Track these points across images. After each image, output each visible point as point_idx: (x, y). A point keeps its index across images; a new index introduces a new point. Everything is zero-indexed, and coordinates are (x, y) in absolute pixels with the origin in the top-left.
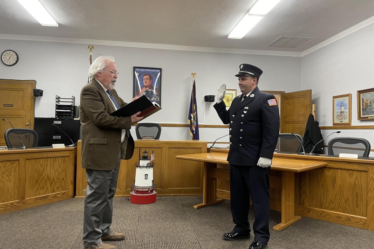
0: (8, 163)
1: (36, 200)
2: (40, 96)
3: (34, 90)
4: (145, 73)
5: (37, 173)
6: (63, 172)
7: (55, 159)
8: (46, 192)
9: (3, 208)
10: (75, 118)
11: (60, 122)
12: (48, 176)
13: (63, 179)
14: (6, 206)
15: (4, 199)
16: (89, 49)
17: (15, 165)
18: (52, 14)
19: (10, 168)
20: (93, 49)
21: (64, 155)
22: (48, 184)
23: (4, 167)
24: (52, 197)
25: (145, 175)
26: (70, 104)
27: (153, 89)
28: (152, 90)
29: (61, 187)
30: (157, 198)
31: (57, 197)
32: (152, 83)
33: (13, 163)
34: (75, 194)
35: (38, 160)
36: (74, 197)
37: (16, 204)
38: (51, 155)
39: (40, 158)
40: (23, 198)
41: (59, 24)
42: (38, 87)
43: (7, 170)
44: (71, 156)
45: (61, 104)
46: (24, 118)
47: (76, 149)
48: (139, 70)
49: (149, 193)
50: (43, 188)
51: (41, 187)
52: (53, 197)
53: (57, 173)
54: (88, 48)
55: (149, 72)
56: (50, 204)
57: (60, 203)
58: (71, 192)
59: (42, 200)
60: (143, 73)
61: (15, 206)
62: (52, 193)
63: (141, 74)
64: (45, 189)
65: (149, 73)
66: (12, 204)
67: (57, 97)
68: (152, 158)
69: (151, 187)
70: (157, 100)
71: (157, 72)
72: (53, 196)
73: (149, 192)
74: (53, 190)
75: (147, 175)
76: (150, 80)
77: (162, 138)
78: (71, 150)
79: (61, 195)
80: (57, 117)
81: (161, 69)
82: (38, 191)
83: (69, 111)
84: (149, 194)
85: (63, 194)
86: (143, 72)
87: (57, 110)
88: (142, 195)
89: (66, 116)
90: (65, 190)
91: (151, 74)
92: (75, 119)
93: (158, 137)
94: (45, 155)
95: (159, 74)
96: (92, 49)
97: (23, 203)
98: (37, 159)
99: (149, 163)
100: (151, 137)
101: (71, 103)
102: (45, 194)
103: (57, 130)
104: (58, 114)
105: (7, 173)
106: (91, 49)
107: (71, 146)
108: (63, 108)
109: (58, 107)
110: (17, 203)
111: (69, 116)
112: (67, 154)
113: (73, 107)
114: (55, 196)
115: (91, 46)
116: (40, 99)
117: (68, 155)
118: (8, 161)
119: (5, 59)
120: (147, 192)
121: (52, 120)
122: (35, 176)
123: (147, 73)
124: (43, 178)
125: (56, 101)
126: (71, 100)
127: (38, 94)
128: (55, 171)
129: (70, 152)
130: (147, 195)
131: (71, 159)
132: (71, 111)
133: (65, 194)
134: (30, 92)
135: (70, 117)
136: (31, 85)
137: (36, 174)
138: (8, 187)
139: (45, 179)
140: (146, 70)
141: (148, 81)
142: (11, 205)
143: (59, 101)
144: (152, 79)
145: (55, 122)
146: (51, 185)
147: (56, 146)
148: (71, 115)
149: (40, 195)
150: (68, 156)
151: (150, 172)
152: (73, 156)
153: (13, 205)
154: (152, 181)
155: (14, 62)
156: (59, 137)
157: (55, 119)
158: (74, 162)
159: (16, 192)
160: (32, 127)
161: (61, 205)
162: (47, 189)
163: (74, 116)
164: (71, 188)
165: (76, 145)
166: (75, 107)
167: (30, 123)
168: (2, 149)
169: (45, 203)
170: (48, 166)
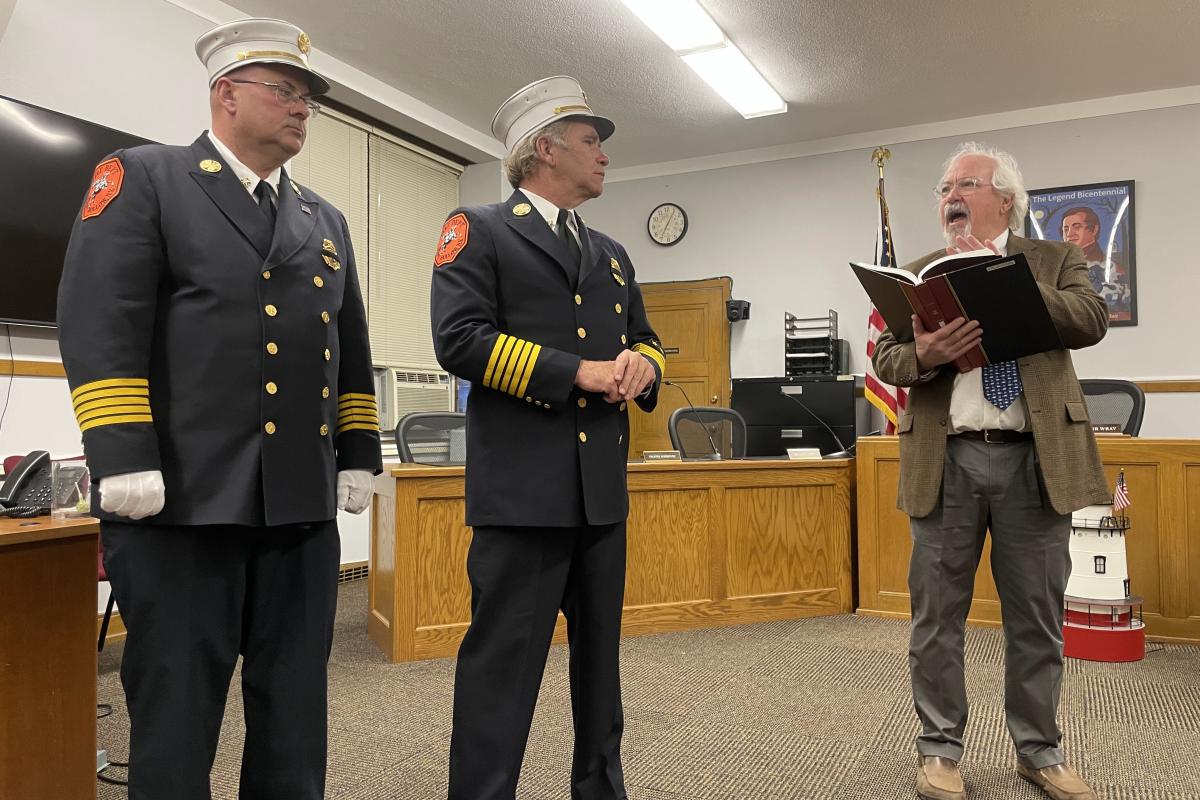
0: (685, 496)
1: (753, 605)
2: (743, 318)
3: (728, 303)
4: (1066, 209)
5: (754, 529)
6: (819, 531)
7: (798, 491)
8: (777, 584)
9: (676, 617)
10: (838, 374)
11: (798, 390)
12: (780, 539)
13: (820, 552)
14: (682, 611)
15: (677, 594)
16: (876, 159)
17: (699, 501)
18: (772, 80)
19: (690, 510)
20: (887, 158)
21: (821, 482)
22: (783, 562)
23: (676, 506)
24: (793, 603)
25: (1096, 558)
26: (824, 334)
27: (1102, 258)
28: (1098, 263)
29: (816, 573)
30: (1147, 647)
31: (806, 604)
32: (1097, 238)
33: (695, 497)
34: (856, 604)
35: (755, 490)
36: (854, 611)
37: (706, 610)
38: (785, 478)
39: (758, 487)
40: (723, 595)
41: (790, 104)
42: (736, 296)
43: (682, 516)
44: (840, 486)
45: (798, 335)
46: (706, 383)
47: (853, 465)
48: (1044, 199)
49: (1113, 625)
50: (769, 573)
51: (764, 568)
52: (797, 603)
53: (803, 533)
54: (873, 157)
55: (1083, 200)
56: (793, 621)
57: (817, 623)
58: (845, 595)
59: (769, 607)
60: (1060, 208)
61: (704, 613)
62: (794, 589)
63: (1054, 212)
64: (775, 576)
65: (1083, 205)
66: (695, 607)
67: (788, 318)
68: (1121, 498)
69: (1122, 603)
70: (1120, 296)
71: (1115, 197)
72: (797, 599)
73: (1116, 619)
74: (796, 579)
75: (1104, 558)
76: (1090, 228)
77: (1148, 432)
78: (838, 468)
79: (819, 600)
80: (790, 375)
81: (1130, 185)
82: (756, 580)
83: (823, 354)
84: (1116, 629)
85: (823, 598)
86: (1060, 206)
87: (789, 355)
88: (1087, 627)
89: (814, 370)
90: (828, 586)
91: (1094, 208)
92: (839, 378)
93: (1133, 426)
94: (770, 478)
95: (1126, 202)
96: (885, 159)
97: (722, 608)
98: (752, 488)
99: (1109, 518)
100: (1109, 426)
101: (828, 331)
102: (775, 592)
103: (792, 413)
104: (792, 365)
105: (684, 522)
106: (880, 161)
107: (838, 457)
108: (803, 348)
109: (793, 345)
110: (709, 606)
111: (823, 370)
112: (827, 477)
113: (832, 343)
114: (802, 599)
115: (880, 149)
116: (743, 326)
117: (830, 481)
118: (684, 490)
119: (656, 230)
120: (1106, 619)
121: (776, 383)
122: (750, 536)
123: (1075, 206)
124: (770, 544)
125: (786, 329)
126: (826, 324)
127: (738, 312)
128: (797, 524)
129: (835, 472)
130: (1109, 629)
131: (840, 495)
132: (827, 355)
133: (829, 598)
134: (718, 311)
135: (823, 372)
136: (719, 292)
137: (751, 529)
138: (685, 560)
139: (774, 546)
140: (1072, 196)
141: (1081, 232)
142: (692, 611)
143: (794, 329)
144: (1096, 222)
145: (787, 390)
146: (790, 563)
147: (797, 455)
148: (828, 368)
149: (762, 593)
150: (833, 485)
151: (1115, 548)
152: (845, 484)
153: (698, 610)
154: (1125, 582)
155: (679, 234)
156: (798, 433)
157: (785, 382)
158: (848, 504)
159: (705, 573)
160: (726, 407)
161: (821, 627)
162: (780, 576)
163: (837, 370)
164: (844, 581)
165: (853, 453)
166: (838, 343)
167: (719, 393)
168: (668, 458)
169: (779, 616)
170: (781, 509)
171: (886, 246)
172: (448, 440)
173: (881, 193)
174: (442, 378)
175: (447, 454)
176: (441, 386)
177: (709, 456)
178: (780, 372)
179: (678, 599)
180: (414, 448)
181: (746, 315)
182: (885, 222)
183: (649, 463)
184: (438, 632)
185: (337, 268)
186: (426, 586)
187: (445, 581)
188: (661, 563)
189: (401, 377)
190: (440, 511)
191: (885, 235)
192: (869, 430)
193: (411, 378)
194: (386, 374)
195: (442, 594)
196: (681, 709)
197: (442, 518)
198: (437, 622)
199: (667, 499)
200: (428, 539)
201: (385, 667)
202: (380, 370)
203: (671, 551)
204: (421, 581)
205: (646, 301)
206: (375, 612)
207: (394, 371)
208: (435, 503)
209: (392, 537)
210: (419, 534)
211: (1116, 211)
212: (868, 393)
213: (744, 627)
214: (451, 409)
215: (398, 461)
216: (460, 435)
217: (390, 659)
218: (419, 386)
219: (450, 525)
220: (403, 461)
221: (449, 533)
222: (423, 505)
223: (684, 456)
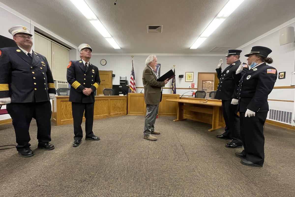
0: (105, 101)
1: (114, 115)
6: (123, 105)
7: (120, 100)
11: (121, 87)
12: (118, 106)
13: (123, 107)
14: (104, 116)
17: (107, 101)
18: (118, 44)
22: (118, 109)
23: (103, 102)
26: (125, 80)
27: (157, 73)
29: (122, 110)
30: (158, 117)
34: (127, 114)
38: (119, 98)
39: (115, 99)
40: (110, 113)
41: (121, 48)
42: (113, 73)
43: (104, 103)
44: (126, 99)
45: (122, 79)
46: (109, 85)
47: (127, 96)
51: (116, 110)
53: (121, 105)
56: (119, 116)
58: (126, 113)
66: (106, 115)
67: (120, 77)
72: (120, 114)
74: (120, 111)
81: (160, 64)
82: (114, 111)
83: (125, 82)
85: (123, 113)
89: (123, 84)
94: (117, 98)
95: (160, 66)
97: (110, 115)
102: (117, 113)
103: (120, 90)
104: (121, 83)
107: (126, 95)
109: (121, 81)
110: (108, 115)
111: (125, 84)
112: (124, 98)
116: (114, 78)
119: (102, 63)
121: (119, 86)
122: (114, 106)
124: (116, 107)
126: (125, 78)
127: (114, 76)
134: (111, 75)
136: (111, 73)
138: (105, 109)
143: (121, 79)
145: (120, 87)
146: (119, 109)
147: (120, 95)
149: (115, 113)
155: (105, 64)
156: (121, 92)
157: (120, 86)
158: (127, 101)
159: (107, 111)
160: (112, 88)
161: (123, 117)
162: (118, 111)
163: (126, 84)
164: (126, 111)
165: (127, 95)
166: (127, 81)
167: (111, 87)
168: (102, 95)
169: (117, 116)
170: (118, 102)
171: (133, 69)
172: (67, 92)
173: (132, 62)
174: (66, 82)
175: (67, 94)
176: (66, 84)
177: (109, 95)
178: (119, 84)
179: (103, 114)
180: (60, 93)
181: (115, 76)
182: (133, 66)
183: (99, 96)
184: (65, 121)
185: (45, 66)
186: (63, 114)
187: (66, 113)
188: (101, 110)
189: (58, 82)
190: (65, 103)
191: (133, 67)
192: (130, 92)
193: (60, 82)
194: (56, 81)
195: (65, 115)
196: (103, 129)
197: (65, 104)
198: (65, 119)
199: (102, 101)
200: (63, 107)
201: (56, 126)
202: (55, 81)
203: (102, 108)
204: (62, 113)
205: (100, 73)
206: (54, 118)
207: (57, 81)
208: (64, 102)
209: (56, 107)
210: (61, 106)
211: (158, 67)
212: (130, 87)
213: (112, 117)
214: (68, 87)
215: (57, 95)
216: (69, 91)
217: (56, 125)
218: (62, 84)
219: (67, 105)
220: (58, 95)
221: (66, 106)
222: (62, 102)
223: (105, 95)
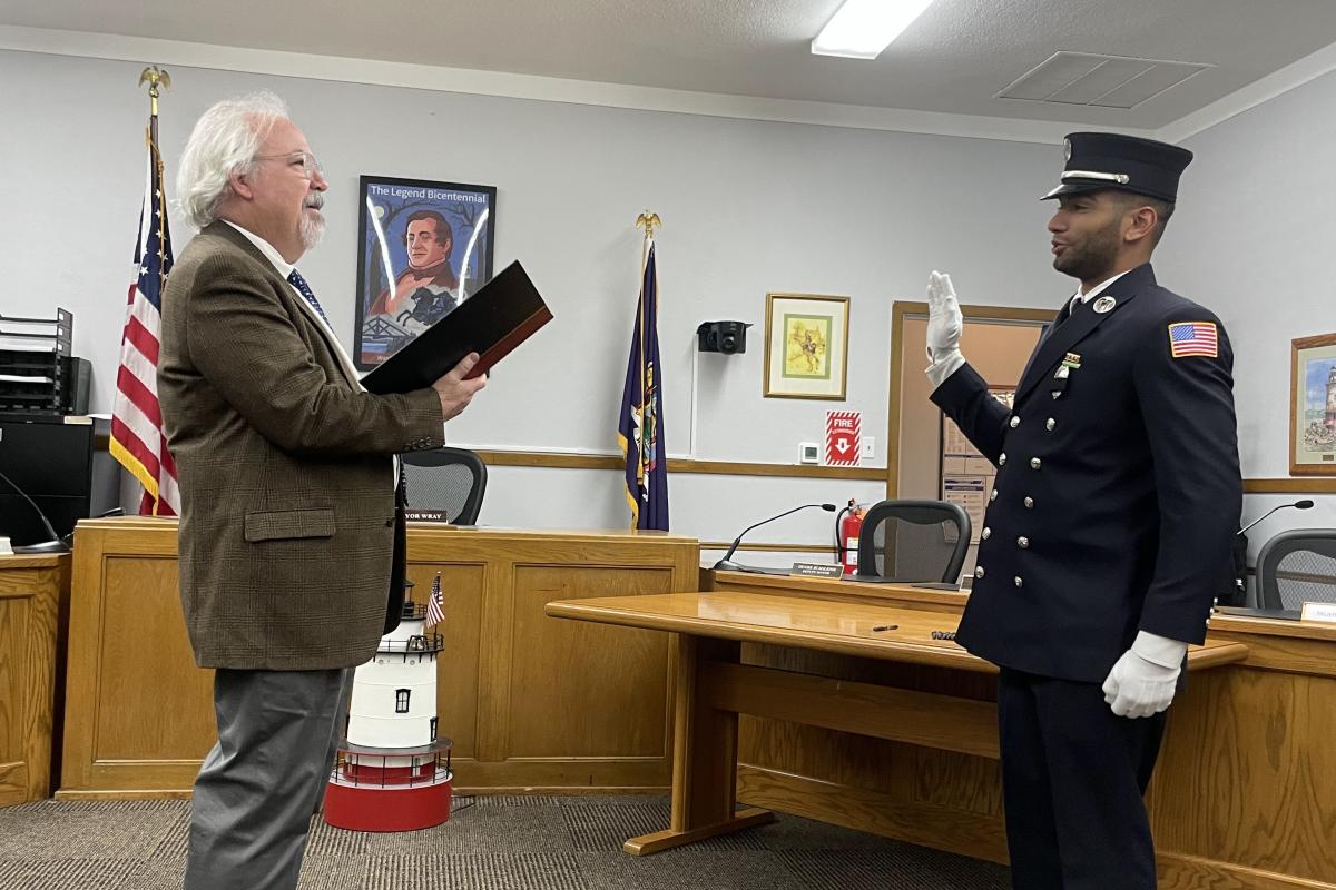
10: (68, 413)
16: (147, 84)
20: (166, 85)
21: (8, 591)
25: (399, 691)
26: (47, 347)
27: (453, 285)
28: (446, 289)
30: (456, 803)
32: (448, 254)
34: (55, 781)
36: (52, 796)
44: (41, 598)
45: (4, 345)
47: (65, 565)
48: (387, 192)
49: (412, 780)
54: (143, 79)
55: (433, 203)
58: (37, 771)
60: (406, 207)
63: (397, 211)
65: (432, 209)
68: (435, 613)
69: (426, 751)
71: (472, 205)
73: (417, 772)
76: (441, 241)
77: (491, 520)
78: (40, 569)
81: (491, 192)
83: (42, 380)
84: (416, 786)
86: (407, 204)
88: (379, 787)
89: (27, 404)
90: (8, 760)
91: (447, 215)
92: (68, 420)
93: (469, 514)
95: (485, 215)
96: (161, 85)
99: (418, 638)
100: (433, 512)
101: (54, 342)
106: (154, 86)
107: (46, 551)
108: (11, 366)
111: (44, 404)
112: (19, 583)
113: (59, 362)
115: (156, 69)
117: (27, 591)
120: (403, 774)
123: (425, 208)
126: (52, 330)
129: (34, 575)
130: (406, 787)
131: (42, 611)
132: (50, 381)
133: (10, 779)
135: (43, 407)
140: (421, 193)
141: (429, 245)
144: (447, 236)
148: (52, 402)
150: (28, 597)
151: (423, 677)
152: (50, 594)
154: (432, 721)
158: (54, 625)
163: (67, 406)
164: (37, 749)
165: (69, 545)
166: (70, 363)
171: (156, 221)
173: (153, 137)
182: (156, 184)
191: (156, 203)
212: (114, 443)
